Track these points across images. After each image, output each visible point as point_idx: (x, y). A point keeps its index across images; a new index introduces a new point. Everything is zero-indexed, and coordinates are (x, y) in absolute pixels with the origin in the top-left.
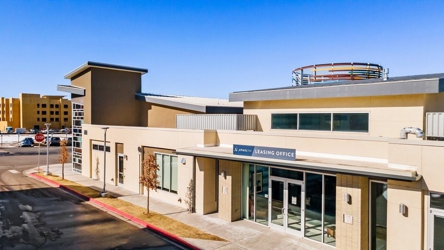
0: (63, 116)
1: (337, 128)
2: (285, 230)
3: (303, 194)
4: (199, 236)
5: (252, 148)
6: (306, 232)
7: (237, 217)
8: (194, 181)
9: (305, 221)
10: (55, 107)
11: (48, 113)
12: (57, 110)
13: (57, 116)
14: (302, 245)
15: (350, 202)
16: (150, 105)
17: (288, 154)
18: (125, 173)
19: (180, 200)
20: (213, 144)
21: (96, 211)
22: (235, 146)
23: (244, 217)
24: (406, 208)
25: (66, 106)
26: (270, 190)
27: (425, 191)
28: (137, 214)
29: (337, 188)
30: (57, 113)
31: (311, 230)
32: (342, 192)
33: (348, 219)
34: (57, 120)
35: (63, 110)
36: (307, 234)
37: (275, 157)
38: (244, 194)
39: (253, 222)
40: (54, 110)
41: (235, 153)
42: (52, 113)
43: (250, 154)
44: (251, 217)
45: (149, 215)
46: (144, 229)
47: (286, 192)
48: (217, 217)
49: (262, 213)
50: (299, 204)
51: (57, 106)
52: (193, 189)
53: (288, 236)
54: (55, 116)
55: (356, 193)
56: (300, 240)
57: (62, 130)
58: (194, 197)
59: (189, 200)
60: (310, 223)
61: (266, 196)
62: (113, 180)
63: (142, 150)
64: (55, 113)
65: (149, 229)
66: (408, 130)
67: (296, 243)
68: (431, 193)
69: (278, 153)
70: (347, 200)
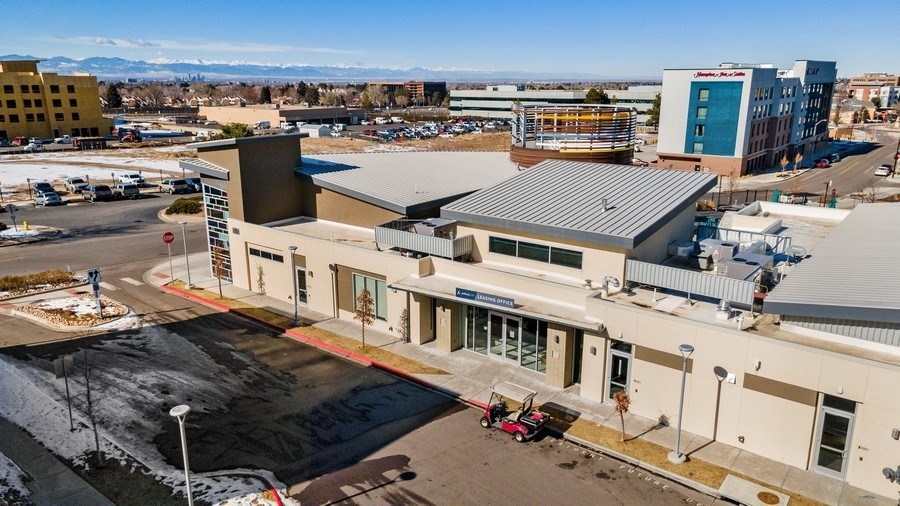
0: (52, 110)
1: (554, 261)
2: (503, 360)
3: (520, 329)
4: (425, 370)
5: (475, 293)
6: (522, 359)
7: (456, 346)
8: (408, 312)
9: (522, 347)
10: (31, 90)
11: (20, 104)
12: (38, 96)
13: (40, 110)
14: (518, 374)
15: (558, 342)
16: (319, 189)
17: (508, 303)
18: (308, 291)
19: (391, 329)
20: (427, 273)
21: (303, 347)
22: (457, 289)
23: (463, 346)
24: (595, 349)
25: (55, 89)
26: (489, 323)
27: (607, 338)
28: (353, 348)
29: (549, 330)
30: (38, 103)
31: (527, 357)
32: (551, 333)
33: (556, 355)
34: (41, 117)
35: (50, 97)
36: (524, 362)
37: (496, 303)
38: (463, 326)
39: (471, 351)
40: (31, 96)
41: (457, 295)
42: (27, 103)
43: (473, 298)
44: (470, 346)
45: (366, 349)
46: (369, 367)
47: (504, 326)
48: (435, 347)
49: (481, 341)
50: (516, 338)
51: (36, 89)
52: (407, 318)
53: (506, 366)
54: (34, 110)
55: (563, 335)
56: (517, 370)
57: (57, 140)
58: (409, 327)
59: (402, 330)
60: (527, 349)
61: (485, 328)
62: (290, 297)
63: (335, 268)
64: (33, 103)
65: (375, 366)
66: (608, 279)
67: (512, 372)
68: (613, 340)
69: (499, 301)
70: (555, 339)
